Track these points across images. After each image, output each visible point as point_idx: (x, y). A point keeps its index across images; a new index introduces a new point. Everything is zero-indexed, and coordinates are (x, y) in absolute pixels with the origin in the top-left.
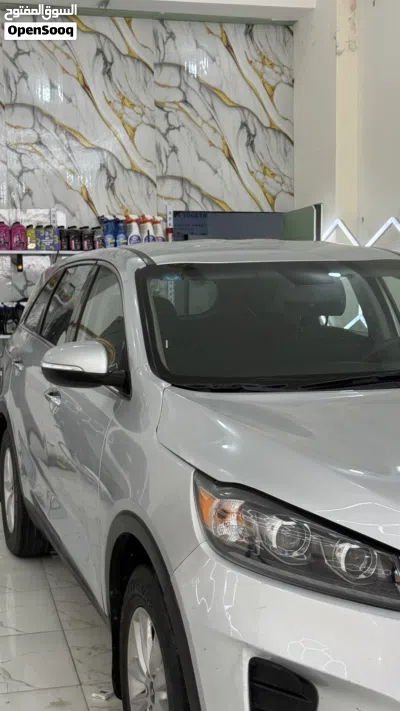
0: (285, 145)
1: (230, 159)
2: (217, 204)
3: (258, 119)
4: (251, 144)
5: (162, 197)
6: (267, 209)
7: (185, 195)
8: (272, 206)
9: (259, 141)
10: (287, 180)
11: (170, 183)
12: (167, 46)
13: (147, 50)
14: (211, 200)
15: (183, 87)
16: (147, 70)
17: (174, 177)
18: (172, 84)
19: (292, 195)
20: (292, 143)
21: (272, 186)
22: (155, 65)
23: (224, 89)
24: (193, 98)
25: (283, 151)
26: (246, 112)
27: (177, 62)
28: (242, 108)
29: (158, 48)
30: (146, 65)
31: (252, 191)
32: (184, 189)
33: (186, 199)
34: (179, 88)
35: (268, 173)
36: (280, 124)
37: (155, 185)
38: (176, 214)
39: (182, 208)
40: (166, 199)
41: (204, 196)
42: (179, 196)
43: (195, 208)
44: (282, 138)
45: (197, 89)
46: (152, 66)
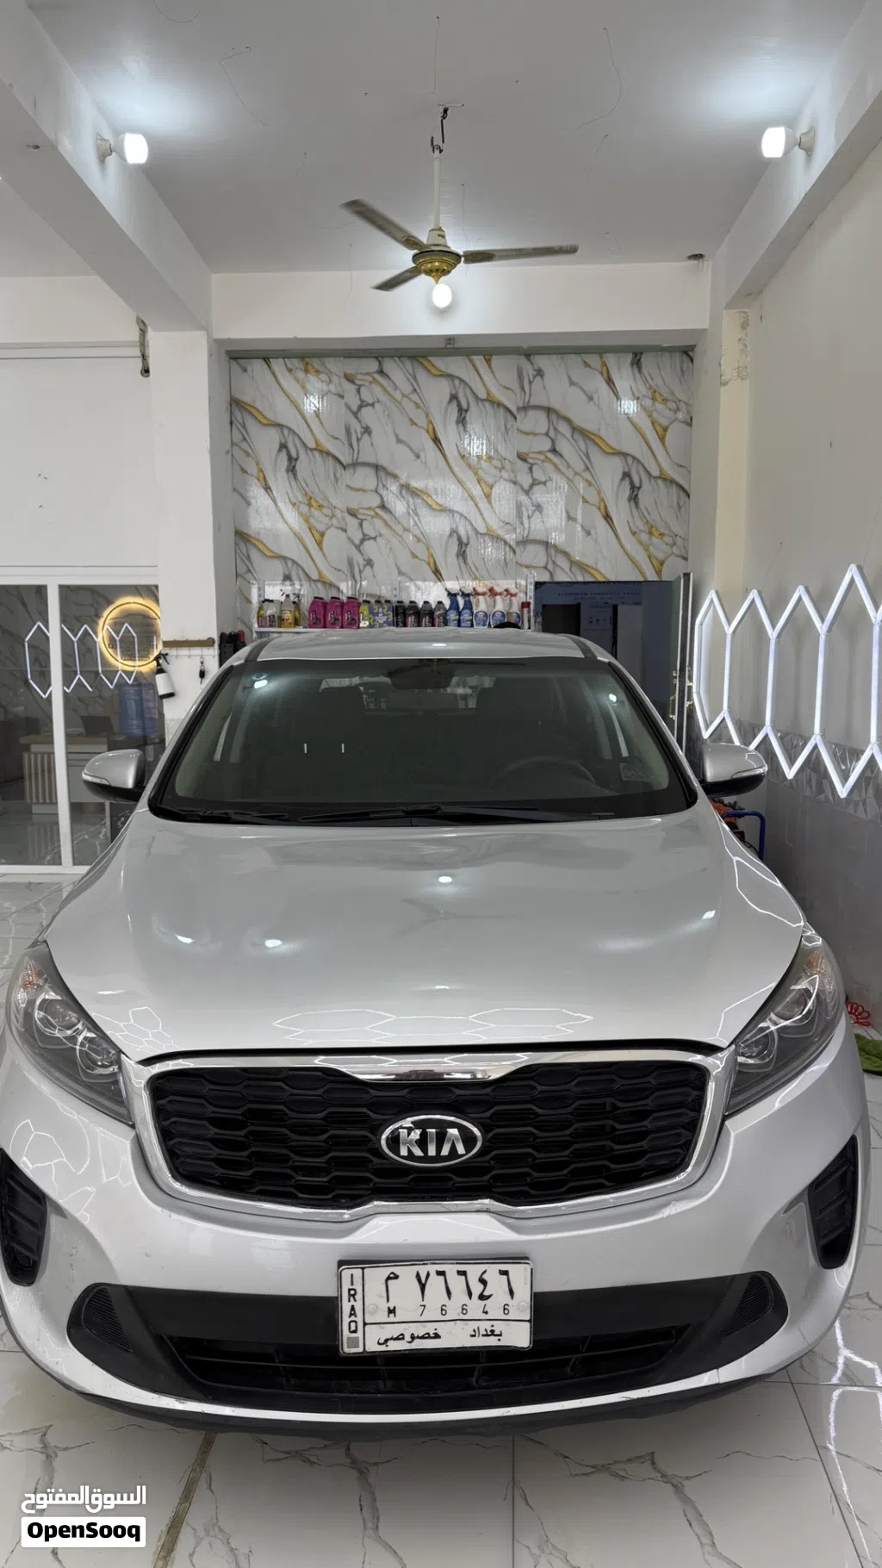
0: (679, 498)
1: (607, 517)
2: (590, 573)
3: (644, 467)
4: (634, 498)
5: (521, 565)
6: (652, 576)
7: (550, 562)
8: (659, 573)
9: (645, 497)
10: (679, 541)
11: (531, 548)
12: (533, 386)
13: (509, 392)
14: (581, 566)
15: (552, 434)
16: (508, 414)
17: (535, 542)
18: (537, 431)
19: (686, 559)
20: (689, 496)
21: (660, 548)
22: (519, 409)
23: (603, 433)
24: (564, 446)
25: (675, 504)
26: (630, 460)
27: (545, 404)
28: (624, 455)
29: (522, 388)
30: (508, 410)
31: (633, 553)
32: (548, 555)
33: (550, 567)
34: (547, 434)
35: (656, 533)
36: (671, 472)
37: (514, 552)
38: (538, 585)
39: (545, 578)
40: (527, 567)
41: (572, 563)
42: (542, 564)
43: (562, 577)
44: (674, 489)
45: (569, 436)
46: (514, 409)
